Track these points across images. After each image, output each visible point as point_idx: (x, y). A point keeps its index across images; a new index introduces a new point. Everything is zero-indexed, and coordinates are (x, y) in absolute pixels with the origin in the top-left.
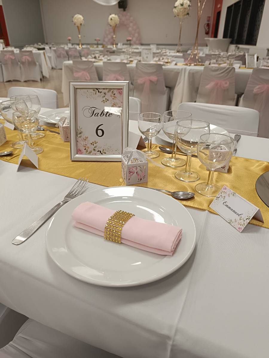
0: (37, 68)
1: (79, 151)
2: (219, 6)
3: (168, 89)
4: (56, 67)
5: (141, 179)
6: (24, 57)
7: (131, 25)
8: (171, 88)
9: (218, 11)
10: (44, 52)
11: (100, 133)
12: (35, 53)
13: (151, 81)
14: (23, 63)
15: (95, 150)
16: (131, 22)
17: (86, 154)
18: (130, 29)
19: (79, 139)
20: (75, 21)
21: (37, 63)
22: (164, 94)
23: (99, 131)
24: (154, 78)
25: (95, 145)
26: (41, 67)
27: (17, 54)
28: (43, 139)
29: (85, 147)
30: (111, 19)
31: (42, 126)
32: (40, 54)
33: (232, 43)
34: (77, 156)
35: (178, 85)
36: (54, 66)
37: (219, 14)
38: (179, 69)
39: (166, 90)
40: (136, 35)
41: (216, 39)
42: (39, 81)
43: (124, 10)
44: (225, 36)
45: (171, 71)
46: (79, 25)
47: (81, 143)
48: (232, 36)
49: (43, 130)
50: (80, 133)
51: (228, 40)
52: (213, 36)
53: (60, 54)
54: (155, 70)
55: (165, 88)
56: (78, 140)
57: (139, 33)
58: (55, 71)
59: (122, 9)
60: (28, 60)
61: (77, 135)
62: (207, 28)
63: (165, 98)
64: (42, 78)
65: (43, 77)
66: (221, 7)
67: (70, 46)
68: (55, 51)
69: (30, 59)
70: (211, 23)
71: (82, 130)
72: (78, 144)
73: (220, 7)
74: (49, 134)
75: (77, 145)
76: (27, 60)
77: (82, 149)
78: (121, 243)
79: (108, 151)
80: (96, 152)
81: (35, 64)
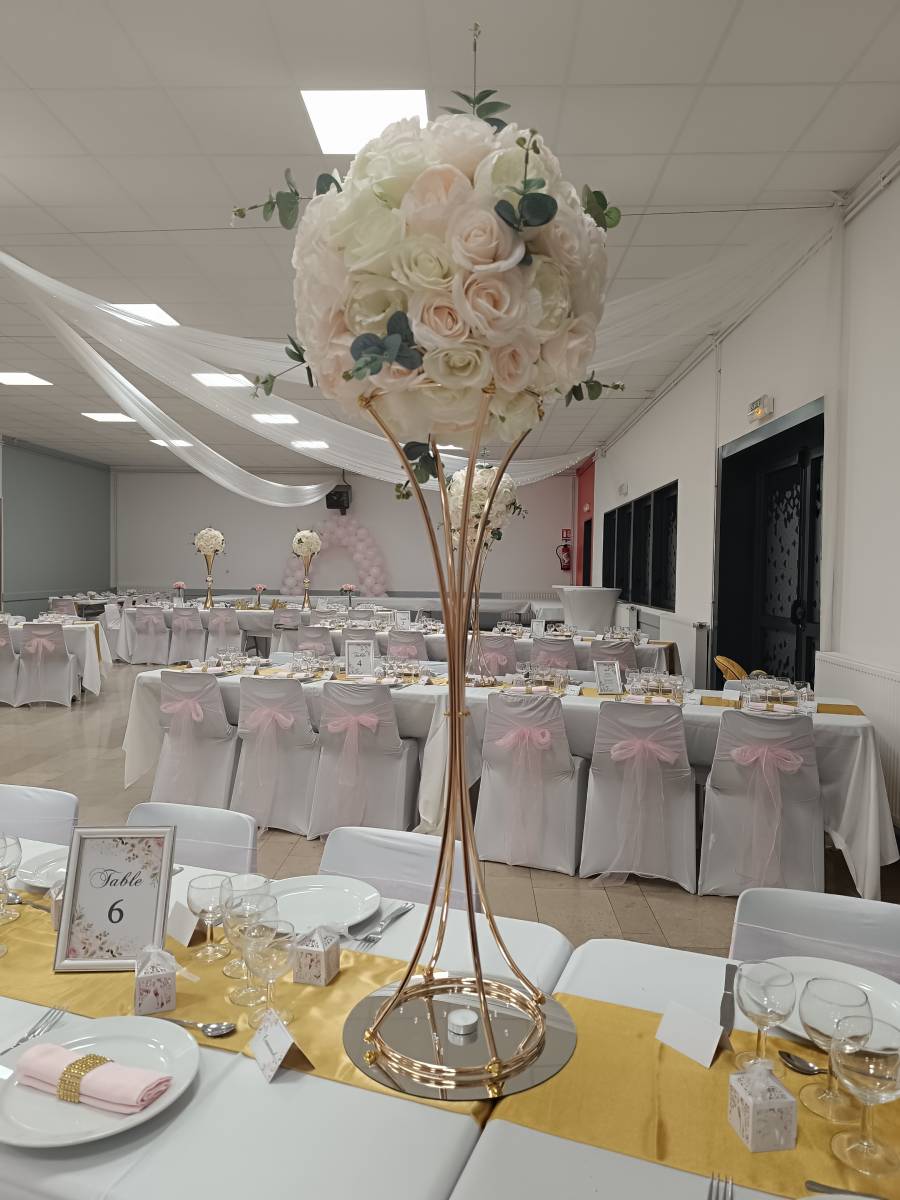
0: (70, 666)
1: (70, 953)
2: (586, 509)
3: (408, 743)
4: (130, 657)
5: (162, 1004)
6: (35, 642)
7: (360, 546)
8: (418, 742)
9: (587, 518)
10: (97, 626)
11: (116, 915)
12: (70, 631)
13: (361, 726)
14: (28, 657)
15: (101, 949)
16: (361, 540)
17: (84, 958)
18: (358, 556)
19: (76, 929)
20: (199, 543)
21: (71, 657)
22: (399, 757)
23: (115, 912)
24: (370, 719)
25: (104, 939)
26: (80, 664)
27: (16, 631)
28: (15, 925)
29: (85, 943)
30: (300, 541)
31: (21, 891)
32: (83, 632)
33: (623, 597)
34: (66, 962)
35: (432, 736)
36: (124, 657)
37: (589, 525)
38: (432, 697)
39: (406, 747)
40: (375, 571)
41: (586, 588)
42: (68, 703)
43: (343, 513)
44: (607, 583)
45: (414, 700)
46: (210, 553)
47: (79, 936)
48: (622, 583)
49: (20, 903)
50: (80, 918)
51: (615, 590)
52: (581, 582)
53: (147, 623)
54: (371, 701)
55: (401, 741)
56: (74, 930)
57: (383, 568)
58: (125, 669)
59: (338, 511)
60: (44, 647)
61: (72, 921)
62: (564, 556)
63: (401, 769)
64: (78, 693)
65: (83, 690)
66: (591, 511)
67: (178, 603)
68: (132, 616)
69: (51, 647)
70: (575, 544)
71: (83, 912)
72: (73, 938)
73: (589, 511)
74: (30, 913)
75: (69, 940)
76: (41, 649)
77: (78, 947)
78: (80, 1102)
79: (126, 950)
80: (103, 953)
81: (65, 658)
